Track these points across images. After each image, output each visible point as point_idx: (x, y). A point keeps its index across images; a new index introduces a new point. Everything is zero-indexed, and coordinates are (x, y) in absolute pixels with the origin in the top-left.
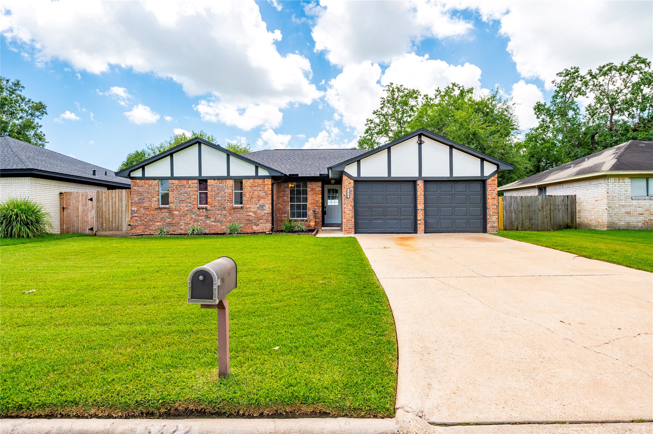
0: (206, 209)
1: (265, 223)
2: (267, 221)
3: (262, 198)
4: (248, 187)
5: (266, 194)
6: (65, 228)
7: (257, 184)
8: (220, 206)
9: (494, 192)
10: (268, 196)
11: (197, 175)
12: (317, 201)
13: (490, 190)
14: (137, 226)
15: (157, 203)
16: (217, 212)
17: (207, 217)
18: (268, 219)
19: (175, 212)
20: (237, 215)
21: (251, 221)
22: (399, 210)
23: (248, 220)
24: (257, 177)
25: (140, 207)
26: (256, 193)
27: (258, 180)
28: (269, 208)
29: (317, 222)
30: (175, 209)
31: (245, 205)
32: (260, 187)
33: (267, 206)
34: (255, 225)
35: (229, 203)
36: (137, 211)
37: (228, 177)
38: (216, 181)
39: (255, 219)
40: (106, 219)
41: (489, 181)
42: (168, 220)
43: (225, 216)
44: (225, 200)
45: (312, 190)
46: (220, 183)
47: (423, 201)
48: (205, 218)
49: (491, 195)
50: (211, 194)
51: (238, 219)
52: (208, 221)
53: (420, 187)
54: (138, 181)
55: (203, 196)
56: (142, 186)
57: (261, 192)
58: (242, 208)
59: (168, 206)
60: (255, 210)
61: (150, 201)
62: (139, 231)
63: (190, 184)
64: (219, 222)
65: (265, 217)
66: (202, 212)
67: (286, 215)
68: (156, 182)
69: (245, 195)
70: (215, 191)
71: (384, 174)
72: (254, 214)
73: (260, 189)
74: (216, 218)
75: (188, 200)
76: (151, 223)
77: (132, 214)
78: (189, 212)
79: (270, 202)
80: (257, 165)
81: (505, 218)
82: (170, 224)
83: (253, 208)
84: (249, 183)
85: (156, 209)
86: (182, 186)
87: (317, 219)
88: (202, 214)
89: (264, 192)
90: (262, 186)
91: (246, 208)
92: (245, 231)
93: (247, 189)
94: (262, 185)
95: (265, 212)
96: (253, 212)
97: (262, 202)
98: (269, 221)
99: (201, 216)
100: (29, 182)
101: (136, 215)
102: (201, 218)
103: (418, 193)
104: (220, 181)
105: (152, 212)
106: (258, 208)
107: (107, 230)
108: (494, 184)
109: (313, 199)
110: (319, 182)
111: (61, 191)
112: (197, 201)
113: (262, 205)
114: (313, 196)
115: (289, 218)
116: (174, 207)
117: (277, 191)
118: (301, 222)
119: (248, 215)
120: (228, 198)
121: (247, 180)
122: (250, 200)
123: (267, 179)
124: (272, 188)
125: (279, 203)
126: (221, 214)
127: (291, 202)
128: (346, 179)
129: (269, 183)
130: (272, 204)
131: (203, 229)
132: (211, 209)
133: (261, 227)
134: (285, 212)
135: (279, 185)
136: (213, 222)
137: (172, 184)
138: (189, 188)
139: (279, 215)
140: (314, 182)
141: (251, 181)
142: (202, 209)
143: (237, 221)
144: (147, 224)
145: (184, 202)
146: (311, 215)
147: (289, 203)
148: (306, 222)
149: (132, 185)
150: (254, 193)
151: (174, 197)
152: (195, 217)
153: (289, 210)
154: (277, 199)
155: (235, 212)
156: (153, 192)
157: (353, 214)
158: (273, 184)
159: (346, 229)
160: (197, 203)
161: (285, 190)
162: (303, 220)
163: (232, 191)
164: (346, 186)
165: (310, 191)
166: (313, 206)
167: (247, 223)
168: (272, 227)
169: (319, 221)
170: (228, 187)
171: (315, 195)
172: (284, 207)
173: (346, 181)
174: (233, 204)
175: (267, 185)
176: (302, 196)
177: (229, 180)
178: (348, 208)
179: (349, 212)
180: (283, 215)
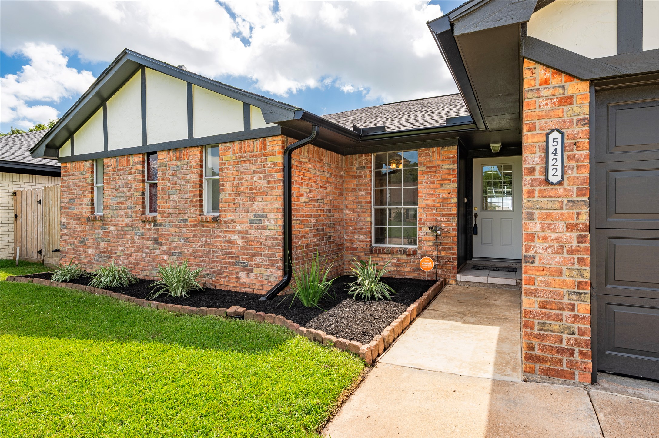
0: (154, 220)
1: (267, 266)
2: (272, 260)
3: (258, 194)
4: (229, 164)
5: (269, 182)
7: (247, 156)
8: (176, 217)
10: (273, 188)
11: (139, 143)
12: (444, 200)
14: (67, 253)
15: (89, 208)
16: (172, 229)
17: (157, 242)
18: (274, 256)
19: (112, 229)
20: (208, 239)
21: (235, 258)
23: (229, 253)
24: (247, 134)
25: (71, 216)
26: (247, 180)
27: (250, 142)
28: (276, 222)
29: (442, 258)
31: (223, 213)
32: (256, 161)
33: (272, 216)
34: (245, 270)
35: (193, 209)
36: (67, 223)
37: (191, 142)
38: (171, 152)
39: (243, 254)
43: (186, 240)
44: (186, 201)
45: (431, 169)
46: (177, 159)
48: (154, 244)
50: (163, 186)
51: (209, 251)
52: (157, 252)
54: (68, 165)
55: (153, 191)
56: (72, 175)
57: (257, 176)
58: (218, 219)
59: (102, 214)
60: (244, 227)
63: (131, 165)
64: (175, 254)
65: (266, 250)
66: (149, 230)
67: (362, 237)
68: (88, 164)
69: (223, 185)
70: (168, 179)
72: (243, 238)
73: (254, 167)
74: (170, 244)
75: (128, 202)
76: (82, 250)
77: (61, 230)
78: (130, 228)
79: (279, 204)
80: (248, 101)
82: (105, 252)
83: (241, 223)
84: (231, 153)
86: (120, 170)
87: (444, 249)
88: (148, 234)
89: (265, 177)
90: (259, 160)
91: (225, 222)
93: (228, 169)
94: (259, 155)
95: (267, 233)
96: (239, 233)
97: (259, 205)
98: (276, 261)
99: (148, 239)
101: (65, 231)
102: (148, 243)
104: (178, 154)
105: (84, 227)
106: (251, 222)
109: (431, 196)
110: (451, 148)
111: (15, 189)
112: (143, 203)
113: (260, 212)
114: (432, 186)
115: (371, 245)
116: (109, 216)
117: (342, 177)
118: (399, 256)
119: (230, 242)
120: (192, 195)
121: (228, 144)
122: (234, 200)
123: (270, 138)
124: (284, 164)
125: (347, 207)
126: (178, 236)
127: (376, 206)
128: (546, 82)
129: (278, 149)
130: (284, 209)
131: (150, 268)
132: (163, 222)
133: (256, 276)
134: (361, 229)
135: (347, 160)
136: (166, 253)
137: (108, 167)
138: (130, 174)
139: (347, 236)
140: (435, 149)
141: (236, 149)
142: (149, 221)
143: (207, 256)
144: (77, 250)
145: (123, 206)
146: (427, 238)
147: (371, 206)
148: (413, 258)
149: (62, 174)
150: (241, 179)
151: (110, 196)
152: (139, 241)
153: (371, 223)
154: (337, 196)
155: (203, 232)
156: (85, 185)
157: (587, 275)
158: (288, 153)
159: (537, 352)
160: (143, 207)
161: (360, 172)
162: (405, 252)
163: (201, 176)
164: (540, 118)
165: (425, 172)
166: (434, 215)
167: (226, 263)
168: (286, 278)
169: (449, 256)
170: (191, 167)
171: (438, 184)
172: (359, 216)
173: (544, 93)
174: (202, 211)
175: (272, 155)
176: (403, 188)
177: (194, 149)
178: (554, 236)
179: (558, 258)
180: (356, 237)
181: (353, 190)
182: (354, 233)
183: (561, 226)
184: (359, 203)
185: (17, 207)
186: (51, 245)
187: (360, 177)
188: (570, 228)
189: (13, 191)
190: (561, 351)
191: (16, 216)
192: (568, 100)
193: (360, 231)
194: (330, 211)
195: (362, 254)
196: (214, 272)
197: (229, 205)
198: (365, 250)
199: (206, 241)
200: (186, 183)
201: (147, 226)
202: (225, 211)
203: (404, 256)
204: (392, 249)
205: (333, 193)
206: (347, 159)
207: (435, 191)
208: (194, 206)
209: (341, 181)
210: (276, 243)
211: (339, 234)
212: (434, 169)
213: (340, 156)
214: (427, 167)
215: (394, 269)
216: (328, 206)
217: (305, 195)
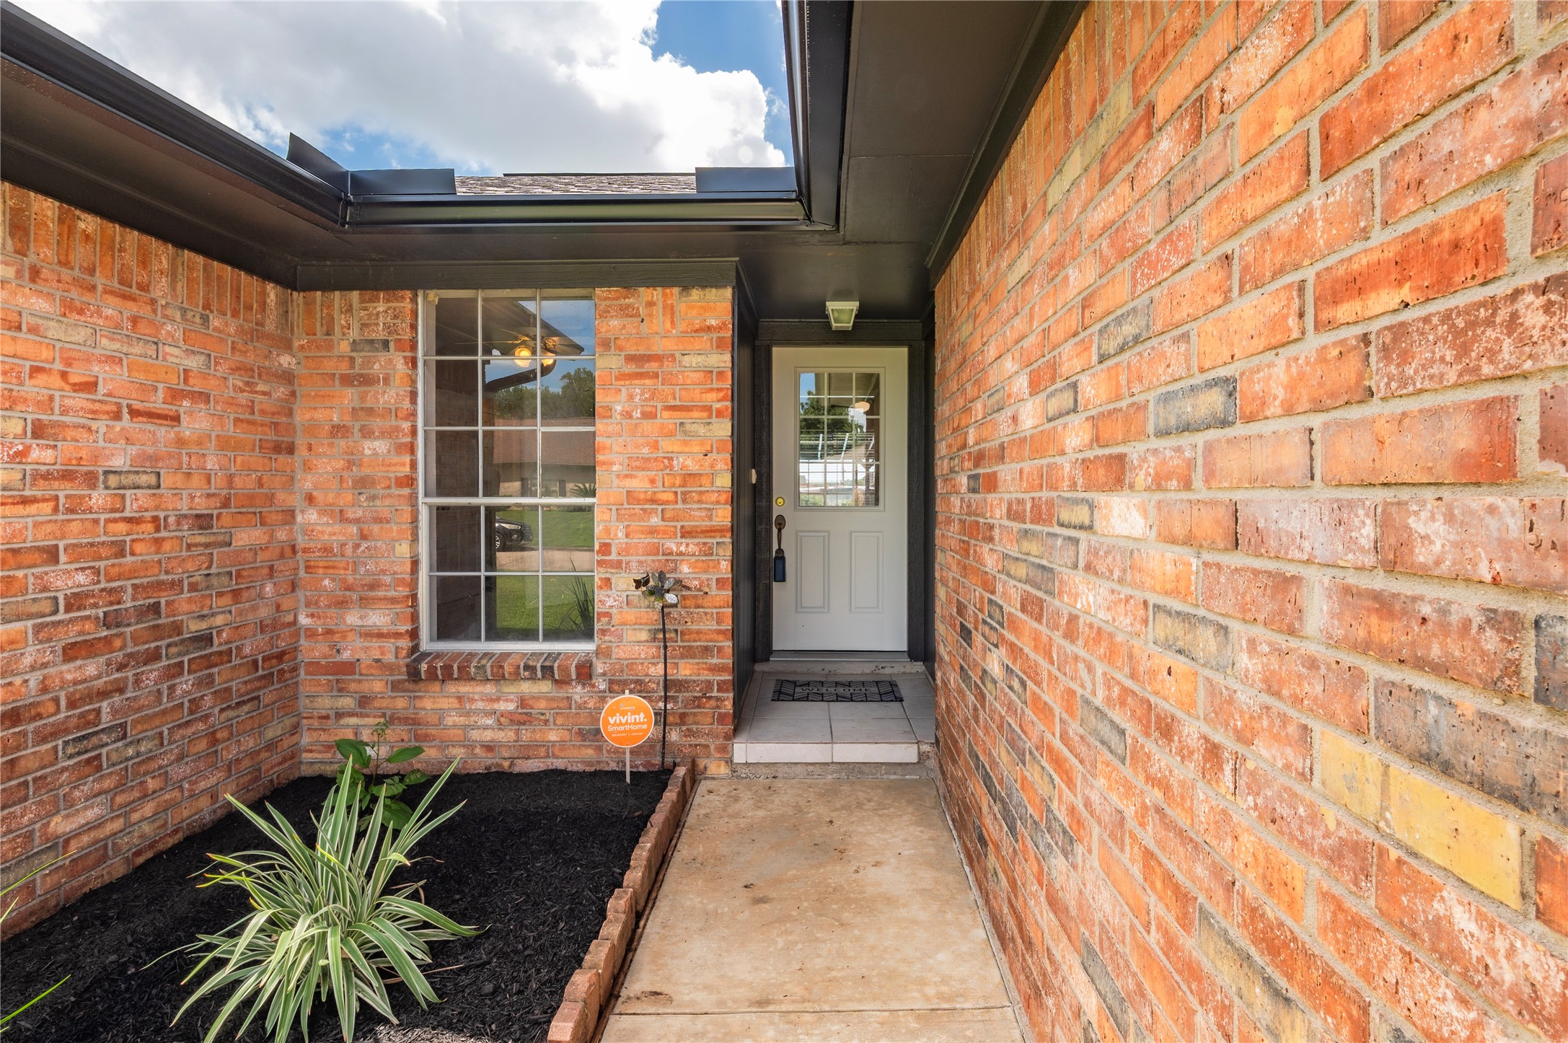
12: (689, 477)
29: (681, 685)
45: (642, 364)
67: (378, 619)
87: (688, 653)
109: (644, 464)
110: (712, 293)
114: (647, 425)
115: (415, 648)
117: (287, 377)
118: (526, 687)
125: (310, 499)
127: (440, 493)
134: (373, 586)
135: (309, 312)
139: (312, 616)
140: (657, 294)
146: (631, 614)
147: (413, 499)
148: (578, 692)
153: (415, 563)
154: (250, 457)
161: (368, 363)
162: (548, 667)
165: (622, 377)
166: (653, 531)
169: (706, 676)
171: (666, 418)
172: (364, 537)
176: (541, 429)
180: (352, 618)
181: (339, 431)
182: (342, 604)
184: (363, 483)
187: (367, 380)
193: (367, 593)
194: (203, 521)
195: (378, 686)
198: (390, 668)
203: (545, 687)
204: (500, 660)
206: (309, 304)
207: (655, 446)
211: (264, 612)
212: (652, 367)
214: (630, 359)
215: (506, 736)
216: (191, 502)
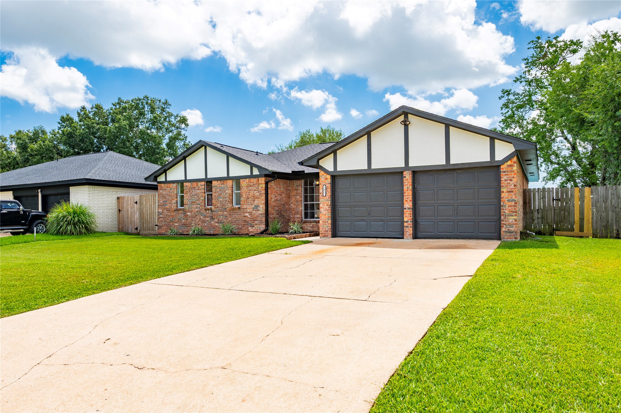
0: (211, 209)
1: (259, 224)
2: (261, 222)
3: (256, 198)
4: (245, 187)
5: (260, 194)
6: (120, 228)
7: (252, 184)
8: (222, 208)
9: (511, 183)
10: (262, 196)
11: (203, 177)
13: (506, 180)
14: (162, 226)
15: (175, 205)
16: (219, 213)
17: (212, 218)
18: (262, 220)
19: (188, 214)
21: (247, 222)
22: (385, 209)
23: (244, 221)
24: (252, 176)
25: (164, 209)
26: (252, 193)
27: (253, 179)
28: (263, 208)
30: (188, 210)
31: (242, 206)
32: (255, 186)
33: (261, 206)
34: (251, 226)
35: (229, 204)
36: (162, 212)
37: (228, 178)
38: (219, 182)
39: (250, 220)
40: (145, 220)
41: (503, 167)
42: (183, 221)
43: (226, 217)
44: (226, 201)
46: (222, 184)
47: (410, 198)
48: (211, 219)
49: (506, 186)
50: (215, 195)
51: (236, 220)
52: (212, 222)
53: (407, 180)
54: (162, 185)
55: (210, 197)
56: (165, 190)
57: (255, 192)
58: (239, 208)
59: (183, 207)
60: (251, 210)
61: (171, 203)
62: (163, 231)
63: (199, 186)
64: (221, 223)
65: (259, 219)
66: (208, 213)
67: (298, 216)
68: (175, 185)
69: (242, 195)
70: (218, 192)
71: (363, 166)
72: (250, 215)
73: (254, 188)
74: (219, 219)
75: (197, 202)
76: (172, 224)
77: (159, 216)
78: (199, 213)
79: (264, 202)
80: (252, 165)
81: (595, 219)
82: (185, 224)
83: (249, 209)
84: (245, 182)
85: (175, 210)
86: (193, 188)
88: (208, 215)
89: (259, 192)
91: (243, 209)
92: (242, 232)
93: (244, 189)
94: (256, 184)
95: (259, 212)
96: (249, 213)
97: (256, 202)
98: (263, 222)
99: (208, 217)
100: (88, 189)
101: (161, 216)
102: (207, 219)
103: (405, 188)
104: (222, 182)
105: (172, 214)
106: (253, 208)
107: (146, 229)
108: (512, 172)
111: (118, 196)
112: (205, 202)
113: (257, 205)
115: (302, 219)
116: (187, 208)
117: (290, 190)
118: (313, 223)
119: (245, 216)
120: (228, 198)
121: (244, 179)
122: (246, 200)
123: (260, 178)
124: (265, 188)
125: (292, 203)
126: (222, 215)
127: (305, 202)
128: (323, 175)
129: (263, 182)
130: (266, 204)
131: (209, 229)
132: (215, 210)
133: (255, 228)
134: (298, 212)
135: (292, 183)
136: (216, 223)
137: (186, 186)
138: (198, 189)
139: (292, 215)
141: (247, 181)
142: (209, 210)
143: (235, 222)
144: (169, 225)
145: (195, 204)
147: (302, 203)
148: (318, 224)
149: (159, 189)
150: (249, 193)
151: (187, 199)
152: (203, 218)
153: (302, 210)
154: (287, 198)
155: (234, 213)
156: (173, 194)
157: (330, 215)
158: (267, 183)
159: (322, 232)
160: (205, 204)
161: (297, 188)
162: (315, 221)
163: (232, 191)
164: (322, 182)
167: (243, 225)
168: (266, 228)
170: (228, 188)
172: (297, 207)
173: (323, 177)
174: (233, 205)
175: (261, 184)
176: (315, 194)
177: (229, 180)
178: (325, 207)
179: (325, 212)
180: (296, 216)
181: (295, 195)
182: (295, 214)
183: (326, 205)
184: (297, 201)
185: (120, 205)
186: (144, 225)
187: (297, 190)
188: (327, 205)
189: (117, 197)
190: (326, 231)
191: (120, 210)
192: (326, 179)
193: (297, 213)
194: (284, 205)
196: (238, 228)
197: (244, 203)
198: (300, 221)
199: (235, 217)
200: (226, 194)
201: (207, 212)
202: (243, 205)
203: (315, 223)
204: (310, 221)
205: (285, 197)
206: (292, 182)
208: (229, 203)
209: (289, 191)
210: (263, 216)
211: (288, 215)
213: (288, 181)
215: (311, 229)
216: (283, 203)
217: (273, 198)
